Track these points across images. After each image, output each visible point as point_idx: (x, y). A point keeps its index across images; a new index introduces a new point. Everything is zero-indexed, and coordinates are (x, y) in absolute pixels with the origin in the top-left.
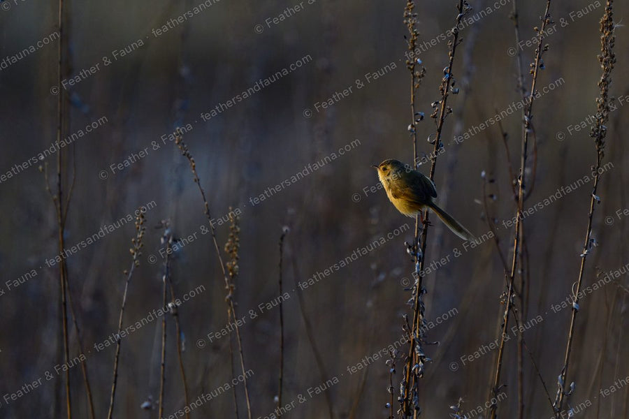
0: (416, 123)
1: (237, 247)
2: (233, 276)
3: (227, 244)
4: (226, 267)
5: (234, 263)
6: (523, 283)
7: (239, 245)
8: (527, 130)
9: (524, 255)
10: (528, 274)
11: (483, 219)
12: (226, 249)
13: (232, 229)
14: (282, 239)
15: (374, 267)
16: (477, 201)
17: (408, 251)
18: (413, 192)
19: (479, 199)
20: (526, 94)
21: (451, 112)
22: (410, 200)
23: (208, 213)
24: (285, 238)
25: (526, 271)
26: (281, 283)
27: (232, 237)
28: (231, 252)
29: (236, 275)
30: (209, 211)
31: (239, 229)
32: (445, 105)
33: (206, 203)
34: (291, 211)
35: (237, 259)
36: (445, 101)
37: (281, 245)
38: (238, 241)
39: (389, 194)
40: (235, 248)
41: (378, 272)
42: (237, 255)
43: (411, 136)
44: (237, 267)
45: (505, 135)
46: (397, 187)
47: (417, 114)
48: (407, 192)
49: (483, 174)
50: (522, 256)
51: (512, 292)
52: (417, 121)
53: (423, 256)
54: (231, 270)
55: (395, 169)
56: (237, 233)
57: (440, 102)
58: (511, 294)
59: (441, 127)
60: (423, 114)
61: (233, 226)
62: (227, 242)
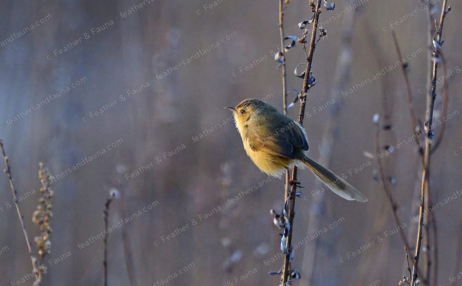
0: (286, 50)
1: (49, 216)
2: (43, 255)
3: (36, 213)
4: (33, 244)
5: (45, 238)
6: (429, 264)
7: (51, 214)
8: (435, 60)
9: (431, 226)
10: (436, 252)
11: (376, 178)
12: (34, 219)
13: (43, 192)
14: (107, 205)
15: (226, 242)
16: (368, 155)
17: (275, 222)
18: (276, 143)
19: (370, 152)
20: (434, 11)
21: (325, 34)
22: (272, 153)
23: (8, 171)
24: (111, 205)
25: (433, 248)
26: (105, 264)
27: (43, 203)
28: (42, 222)
29: (47, 253)
30: (9, 168)
31: (52, 193)
32: (316, 26)
33: (6, 158)
34: (121, 169)
35: (49, 232)
36: (317, 19)
37: (106, 213)
38: (50, 209)
39: (247, 145)
40: (46, 218)
41: (232, 250)
42: (48, 228)
43: (280, 67)
44: (49, 243)
45: (405, 66)
46: (256, 135)
47: (287, 38)
48: (269, 143)
49: (376, 118)
50: (427, 228)
51: (416, 277)
52: (288, 48)
53: (291, 228)
54: (41, 248)
55: (258, 111)
56: (50, 197)
57: (310, 22)
58: (415, 280)
59: (312, 55)
60: (295, 38)
61: (44, 188)
62: (36, 209)
